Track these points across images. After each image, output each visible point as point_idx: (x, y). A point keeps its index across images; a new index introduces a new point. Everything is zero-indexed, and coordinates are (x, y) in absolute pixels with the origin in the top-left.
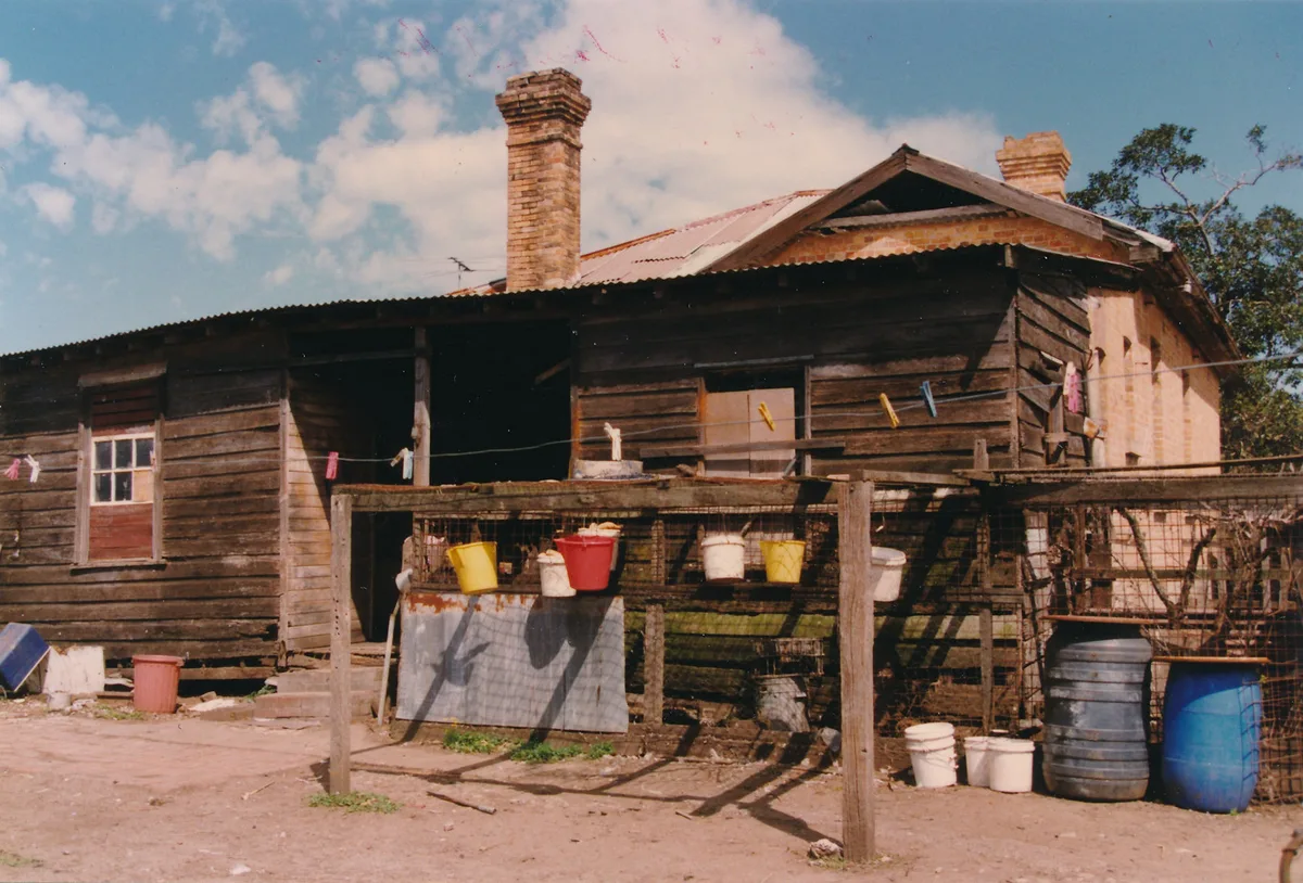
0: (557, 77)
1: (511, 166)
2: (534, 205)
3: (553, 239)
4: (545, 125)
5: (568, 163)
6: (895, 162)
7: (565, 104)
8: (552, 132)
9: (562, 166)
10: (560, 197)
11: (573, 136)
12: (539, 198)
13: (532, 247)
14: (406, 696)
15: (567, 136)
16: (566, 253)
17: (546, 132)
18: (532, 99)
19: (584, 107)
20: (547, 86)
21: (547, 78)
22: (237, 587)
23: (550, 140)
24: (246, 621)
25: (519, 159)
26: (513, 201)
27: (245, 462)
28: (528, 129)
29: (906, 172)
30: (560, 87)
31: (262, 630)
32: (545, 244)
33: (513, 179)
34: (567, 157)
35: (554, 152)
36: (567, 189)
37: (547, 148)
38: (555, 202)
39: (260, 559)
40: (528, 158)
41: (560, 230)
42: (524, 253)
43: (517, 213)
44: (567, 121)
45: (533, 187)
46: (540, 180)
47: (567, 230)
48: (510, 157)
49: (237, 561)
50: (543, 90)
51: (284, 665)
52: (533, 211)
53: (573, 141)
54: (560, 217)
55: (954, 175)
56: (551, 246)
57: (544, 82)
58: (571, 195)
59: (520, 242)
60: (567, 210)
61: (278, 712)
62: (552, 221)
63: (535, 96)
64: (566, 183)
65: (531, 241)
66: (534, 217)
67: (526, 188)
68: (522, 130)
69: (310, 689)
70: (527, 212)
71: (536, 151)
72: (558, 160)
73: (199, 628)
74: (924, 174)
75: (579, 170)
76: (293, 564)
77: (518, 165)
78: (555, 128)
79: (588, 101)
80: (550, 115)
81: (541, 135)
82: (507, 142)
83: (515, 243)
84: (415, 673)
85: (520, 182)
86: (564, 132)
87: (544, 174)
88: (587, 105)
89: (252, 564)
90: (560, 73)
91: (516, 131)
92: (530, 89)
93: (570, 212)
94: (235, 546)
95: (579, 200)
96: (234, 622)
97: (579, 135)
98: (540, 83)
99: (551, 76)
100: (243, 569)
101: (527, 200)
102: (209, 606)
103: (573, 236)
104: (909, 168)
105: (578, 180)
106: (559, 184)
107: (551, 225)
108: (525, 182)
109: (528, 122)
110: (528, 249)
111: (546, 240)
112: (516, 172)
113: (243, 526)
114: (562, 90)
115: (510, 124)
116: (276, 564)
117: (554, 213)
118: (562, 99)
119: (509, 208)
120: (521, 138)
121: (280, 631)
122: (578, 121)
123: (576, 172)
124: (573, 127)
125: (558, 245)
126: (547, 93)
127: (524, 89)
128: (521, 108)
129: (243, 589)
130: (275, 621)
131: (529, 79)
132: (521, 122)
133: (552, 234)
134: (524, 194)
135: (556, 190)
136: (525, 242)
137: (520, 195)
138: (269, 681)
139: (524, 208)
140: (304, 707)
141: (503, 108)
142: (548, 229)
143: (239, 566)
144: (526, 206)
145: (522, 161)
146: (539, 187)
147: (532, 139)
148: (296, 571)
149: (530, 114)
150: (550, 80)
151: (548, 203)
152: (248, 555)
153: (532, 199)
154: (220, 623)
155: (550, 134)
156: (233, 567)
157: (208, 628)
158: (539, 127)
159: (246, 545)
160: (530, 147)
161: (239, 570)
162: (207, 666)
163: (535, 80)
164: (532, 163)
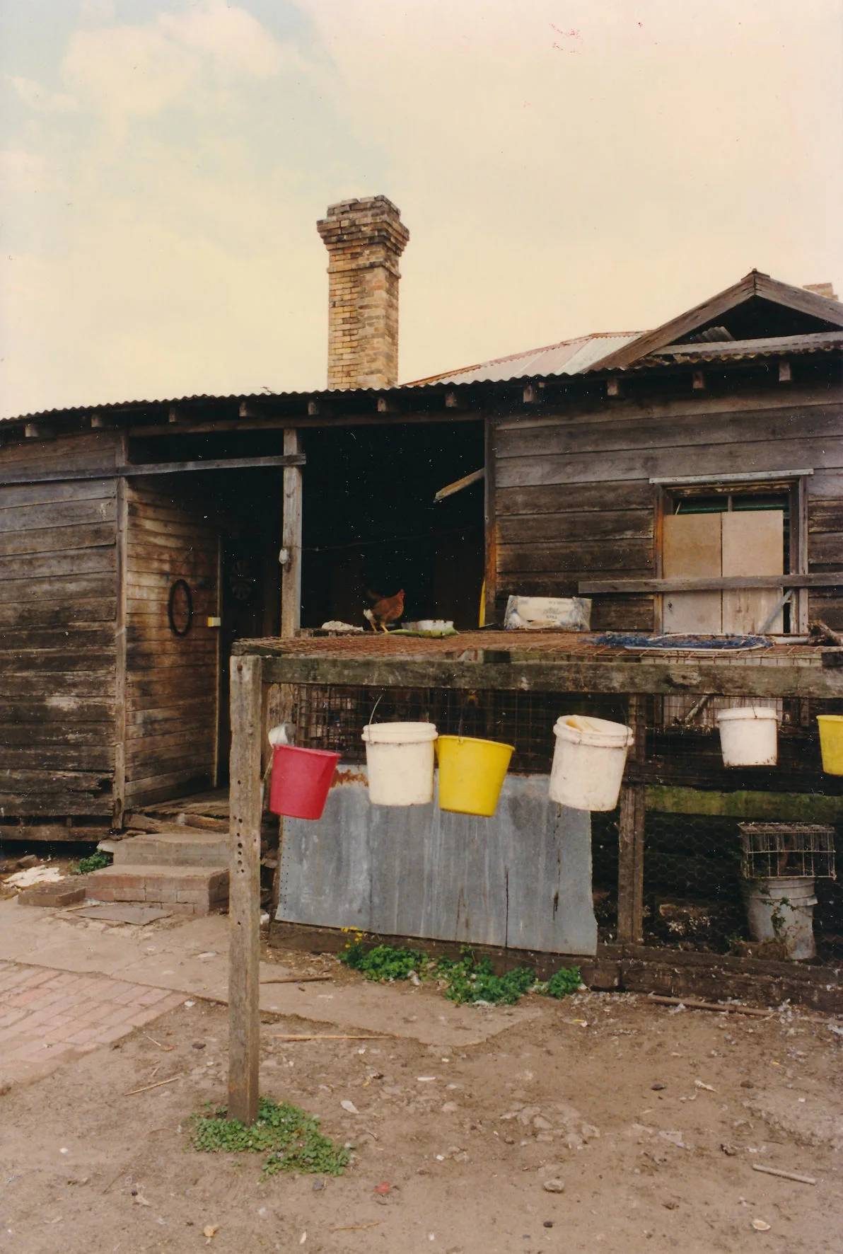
0: (379, 204)
1: (332, 293)
2: (355, 332)
3: (375, 366)
4: (367, 252)
5: (389, 292)
6: (744, 288)
7: (387, 231)
8: (373, 259)
9: (385, 295)
10: (381, 324)
11: (393, 266)
12: (360, 325)
13: (353, 373)
14: (289, 891)
15: (388, 264)
16: (386, 380)
17: (368, 259)
18: (353, 224)
19: (404, 237)
20: (370, 213)
21: (369, 205)
22: (64, 734)
23: (372, 266)
24: (73, 774)
25: (340, 286)
26: (333, 328)
27: (72, 587)
28: (349, 256)
29: (755, 298)
30: (383, 213)
31: (94, 785)
32: (366, 370)
33: (334, 306)
34: (387, 285)
35: (375, 280)
36: (387, 317)
37: (368, 276)
38: (376, 329)
39: (91, 701)
40: (350, 285)
41: (381, 358)
42: (345, 380)
43: (338, 340)
44: (389, 249)
45: (354, 314)
46: (361, 307)
47: (387, 358)
48: (331, 284)
49: (63, 702)
50: (366, 216)
51: (120, 826)
52: (353, 338)
53: (393, 270)
54: (380, 344)
55: (808, 302)
56: (372, 373)
57: (365, 209)
58: (391, 323)
59: (340, 369)
60: (387, 338)
61: (115, 893)
62: (373, 348)
63: (357, 223)
64: (387, 311)
65: (352, 367)
66: (355, 344)
67: (347, 315)
68: (343, 257)
69: (155, 862)
70: (348, 338)
71: (357, 278)
72: (380, 288)
73: (17, 781)
74: (773, 299)
75: (397, 300)
76: (131, 709)
77: (338, 293)
78: (378, 255)
79: (407, 231)
80: (371, 242)
81: (362, 261)
82: (328, 269)
83: (336, 369)
84: (301, 861)
85: (341, 309)
86: (386, 260)
87: (366, 301)
88: (405, 235)
89: (81, 707)
90: (382, 200)
91: (337, 258)
92: (352, 215)
93: (390, 340)
94: (61, 685)
95: (397, 328)
96: (60, 774)
97: (398, 265)
98: (362, 210)
99: (373, 203)
100: (71, 713)
101: (347, 327)
102: (29, 756)
103: (391, 365)
104: (759, 294)
105: (397, 309)
106: (380, 312)
107: (371, 352)
108: (346, 309)
109: (349, 248)
110: (348, 374)
111: (366, 367)
112: (337, 299)
113: (70, 663)
114: (385, 217)
115: (329, 250)
116: (111, 708)
117: (375, 340)
118: (385, 226)
119: (330, 335)
120: (342, 265)
121: (114, 786)
122: (396, 249)
123: (395, 301)
124: (393, 257)
125: (379, 371)
126: (369, 220)
127: (345, 215)
128: (343, 234)
129: (70, 736)
130: (110, 775)
131: (351, 206)
132: (343, 249)
133: (373, 360)
134: (345, 321)
135: (378, 317)
136: (346, 369)
137: (341, 321)
138: (103, 846)
139: (344, 335)
140: (149, 890)
141: (325, 234)
142: (368, 355)
143: (65, 710)
144: (347, 333)
145: (343, 287)
146: (360, 314)
147: (354, 266)
148: (134, 717)
149: (351, 241)
150: (372, 207)
151: (369, 330)
152: (77, 696)
153: (353, 326)
154: (42, 775)
155: (372, 261)
156: (58, 710)
157: (28, 781)
158: (360, 254)
159: (75, 685)
160: (351, 274)
161: (66, 714)
162: (26, 825)
163: (357, 207)
164: (353, 290)
